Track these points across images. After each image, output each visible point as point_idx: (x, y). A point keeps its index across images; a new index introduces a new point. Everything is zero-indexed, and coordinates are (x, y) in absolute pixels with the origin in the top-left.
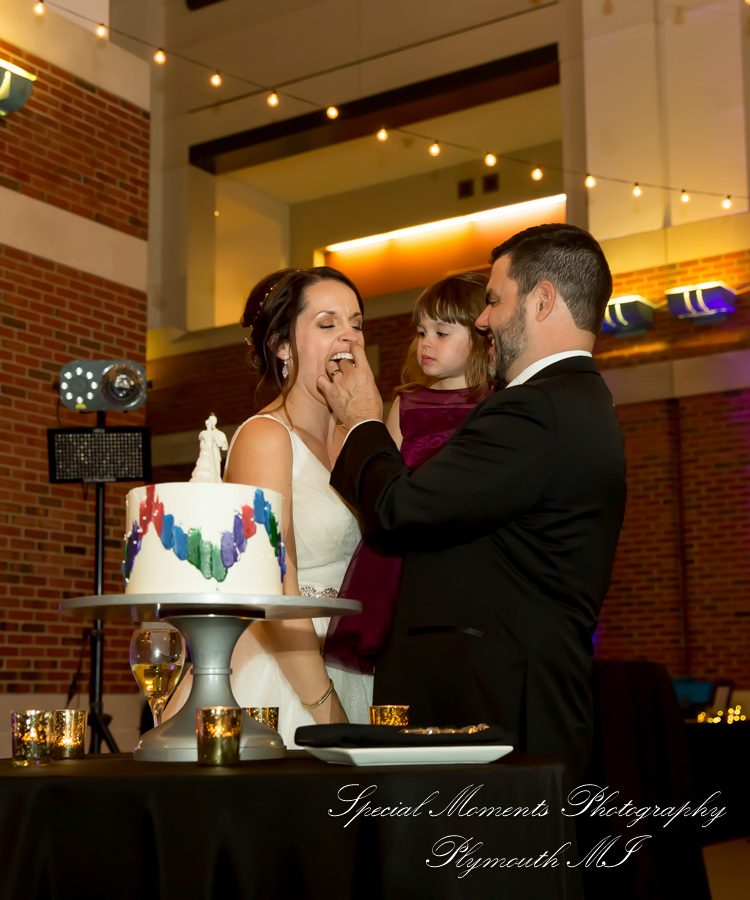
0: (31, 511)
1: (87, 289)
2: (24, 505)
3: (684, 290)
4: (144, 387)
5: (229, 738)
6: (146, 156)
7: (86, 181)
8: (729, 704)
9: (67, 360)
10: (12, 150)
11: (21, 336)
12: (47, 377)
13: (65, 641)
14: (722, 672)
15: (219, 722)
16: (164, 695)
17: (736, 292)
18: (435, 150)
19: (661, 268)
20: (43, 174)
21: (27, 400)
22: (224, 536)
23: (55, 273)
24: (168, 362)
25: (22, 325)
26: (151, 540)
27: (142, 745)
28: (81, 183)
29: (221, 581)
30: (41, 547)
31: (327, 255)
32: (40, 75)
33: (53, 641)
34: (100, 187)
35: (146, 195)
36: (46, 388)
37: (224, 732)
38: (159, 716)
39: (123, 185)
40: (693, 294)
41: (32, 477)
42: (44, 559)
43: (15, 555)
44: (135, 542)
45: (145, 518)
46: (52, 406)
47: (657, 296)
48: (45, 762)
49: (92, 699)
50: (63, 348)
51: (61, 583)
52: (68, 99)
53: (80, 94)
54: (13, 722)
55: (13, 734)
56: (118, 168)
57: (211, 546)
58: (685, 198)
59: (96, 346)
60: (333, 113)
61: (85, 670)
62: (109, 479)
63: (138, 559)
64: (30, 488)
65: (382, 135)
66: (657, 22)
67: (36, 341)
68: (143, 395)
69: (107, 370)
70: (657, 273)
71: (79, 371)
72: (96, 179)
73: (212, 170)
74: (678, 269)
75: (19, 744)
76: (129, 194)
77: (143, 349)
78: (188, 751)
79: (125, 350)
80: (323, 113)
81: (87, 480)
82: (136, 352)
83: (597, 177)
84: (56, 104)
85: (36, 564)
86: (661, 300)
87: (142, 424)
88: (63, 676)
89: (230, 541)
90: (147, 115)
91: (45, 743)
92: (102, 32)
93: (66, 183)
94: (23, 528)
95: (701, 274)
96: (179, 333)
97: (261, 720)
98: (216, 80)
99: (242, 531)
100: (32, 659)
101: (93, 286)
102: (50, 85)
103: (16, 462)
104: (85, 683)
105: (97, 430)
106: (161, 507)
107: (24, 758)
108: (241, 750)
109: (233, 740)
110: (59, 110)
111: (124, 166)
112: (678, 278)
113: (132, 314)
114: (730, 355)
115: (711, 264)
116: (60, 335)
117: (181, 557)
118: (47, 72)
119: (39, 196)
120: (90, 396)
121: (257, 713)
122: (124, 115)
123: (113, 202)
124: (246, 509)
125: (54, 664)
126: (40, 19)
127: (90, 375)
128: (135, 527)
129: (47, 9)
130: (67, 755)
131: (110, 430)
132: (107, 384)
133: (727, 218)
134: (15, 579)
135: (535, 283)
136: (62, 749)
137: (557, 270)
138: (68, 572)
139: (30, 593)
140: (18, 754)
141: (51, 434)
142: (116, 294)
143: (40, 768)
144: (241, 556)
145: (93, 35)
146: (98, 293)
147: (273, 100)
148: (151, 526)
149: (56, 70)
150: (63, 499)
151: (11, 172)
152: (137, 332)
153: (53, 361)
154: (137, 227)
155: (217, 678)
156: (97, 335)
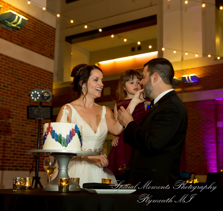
0: (23, 126)
1: (38, 71)
2: (21, 124)
3: (186, 76)
4: (51, 96)
5: (66, 186)
6: (54, 39)
7: (39, 45)
8: (194, 178)
9: (33, 89)
10: (21, 37)
11: (22, 83)
12: (28, 93)
13: (30, 158)
14: (193, 171)
15: (64, 182)
16: (52, 174)
17: (199, 77)
18: (125, 40)
19: (181, 70)
20: (29, 43)
21: (23, 98)
22: (67, 136)
23: (31, 67)
24: (58, 90)
25: (22, 80)
26: (49, 136)
27: (45, 187)
28: (38, 45)
29: (66, 147)
30: (25, 135)
31: (99, 64)
32: (29, 19)
33: (27, 158)
34: (43, 46)
35: (54, 49)
36: (27, 95)
37: (65, 184)
38: (50, 179)
39: (48, 46)
40: (188, 77)
41: (23, 117)
42: (25, 137)
43: (18, 137)
44: (45, 137)
45: (48, 131)
46: (29, 100)
47: (179, 77)
48: (21, 190)
49: (36, 173)
50: (32, 86)
51: (30, 144)
52: (35, 25)
53: (38, 23)
54: (13, 180)
55: (13, 183)
56: (47, 42)
57: (64, 138)
58: (187, 54)
59: (40, 85)
60: (100, 30)
61: (35, 165)
62: (42, 119)
63: (46, 141)
64: (23, 120)
65: (112, 36)
66: (181, 10)
67: (25, 84)
68: (51, 98)
69: (42, 92)
70: (179, 72)
71: (35, 92)
72: (42, 44)
73: (71, 43)
74: (185, 71)
75: (15, 186)
76: (50, 48)
77: (52, 87)
78: (56, 188)
79: (48, 87)
80: (98, 30)
81: (37, 119)
82: (50, 87)
83: (165, 48)
84: (32, 26)
85: (23, 139)
86: (180, 78)
87: (51, 105)
88: (29, 167)
89: (69, 137)
90: (55, 29)
91: (21, 186)
92: (44, 9)
93: (34, 45)
94: (20, 130)
95: (190, 72)
96: (61, 82)
97: (75, 181)
98: (72, 21)
99: (72, 135)
100: (22, 162)
101: (40, 71)
102: (31, 21)
103: (19, 113)
104: (34, 169)
105: (39, 107)
106: (52, 128)
107: (16, 189)
108: (69, 189)
109: (67, 186)
110: (33, 27)
111: (49, 41)
112: (185, 73)
113: (49, 78)
114: (197, 92)
115: (193, 70)
116: (31, 83)
117: (56, 141)
118: (30, 18)
119: (28, 48)
120: (38, 98)
121: (74, 179)
122: (49, 29)
123: (45, 50)
124: (73, 129)
125: (27, 164)
126: (29, 5)
127: (38, 93)
128: (45, 133)
129: (31, 3)
130: (27, 188)
131: (43, 106)
132: (42, 95)
133: (197, 59)
134: (18, 142)
135: (153, 73)
136: (26, 187)
137: (159, 69)
138: (31, 141)
139: (21, 146)
140: (14, 188)
141: (28, 107)
142: (46, 73)
143: (19, 192)
144: (71, 141)
145: (42, 9)
146: (41, 72)
147: (86, 27)
148: (49, 133)
149: (33, 17)
150: (31, 123)
151: (21, 42)
152: (51, 82)
153: (30, 89)
154: (51, 56)
155: (64, 170)
156: (41, 83)
